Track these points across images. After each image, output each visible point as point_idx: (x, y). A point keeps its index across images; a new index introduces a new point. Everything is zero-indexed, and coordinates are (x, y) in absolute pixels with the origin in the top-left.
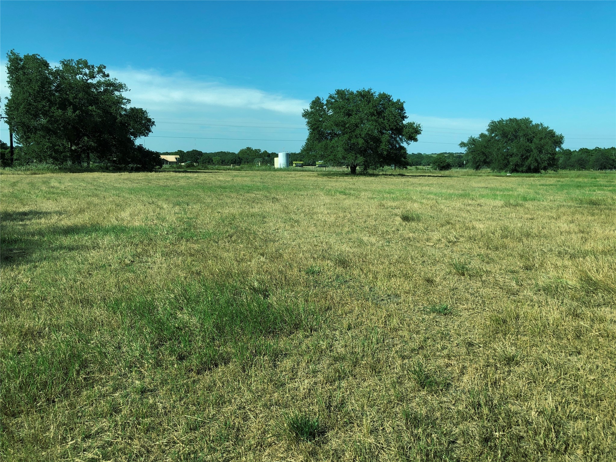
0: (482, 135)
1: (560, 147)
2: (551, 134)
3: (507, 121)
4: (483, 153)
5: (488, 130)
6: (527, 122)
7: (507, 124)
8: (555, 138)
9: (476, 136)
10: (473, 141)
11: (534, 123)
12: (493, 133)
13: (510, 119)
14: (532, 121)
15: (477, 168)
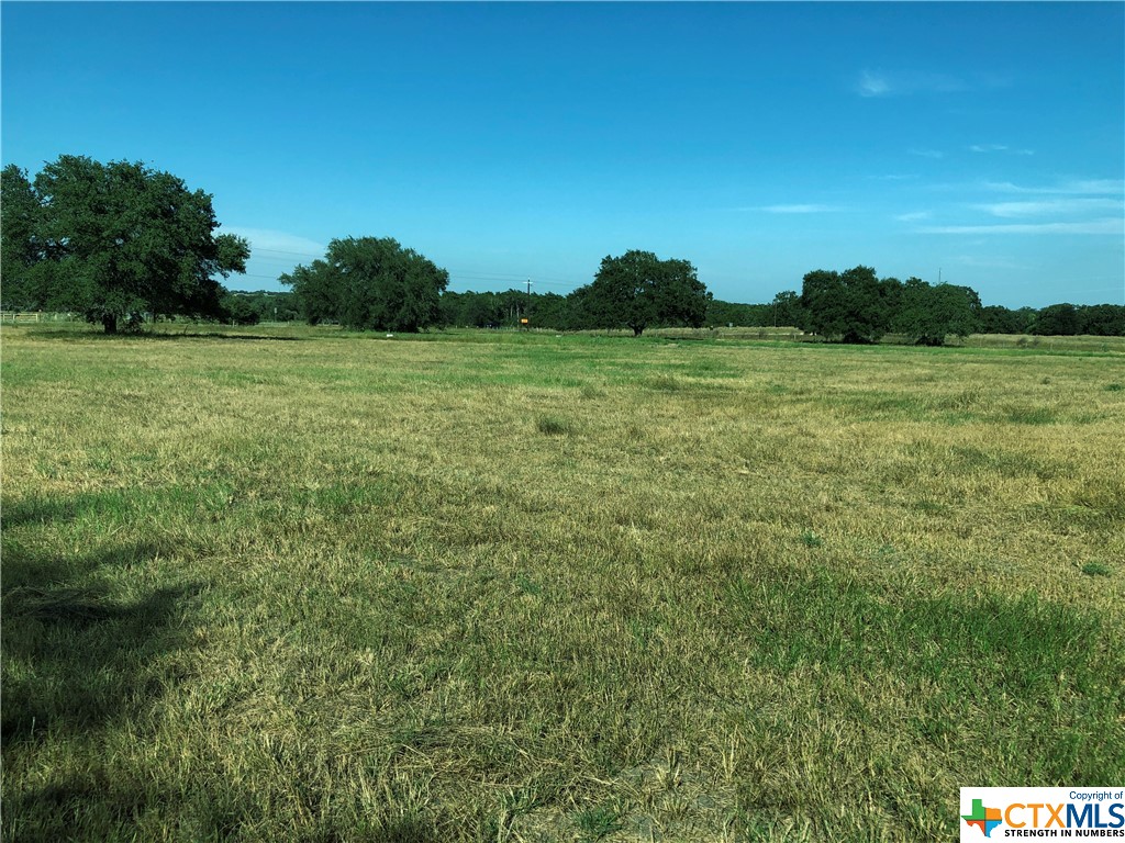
0: (317, 264)
1: (443, 289)
2: (429, 268)
3: (359, 241)
4: (325, 296)
5: (328, 256)
6: (391, 245)
7: (359, 247)
8: (436, 275)
9: (307, 264)
10: (303, 275)
11: (403, 247)
12: (337, 261)
13: (365, 239)
14: (399, 245)
15: (314, 322)
